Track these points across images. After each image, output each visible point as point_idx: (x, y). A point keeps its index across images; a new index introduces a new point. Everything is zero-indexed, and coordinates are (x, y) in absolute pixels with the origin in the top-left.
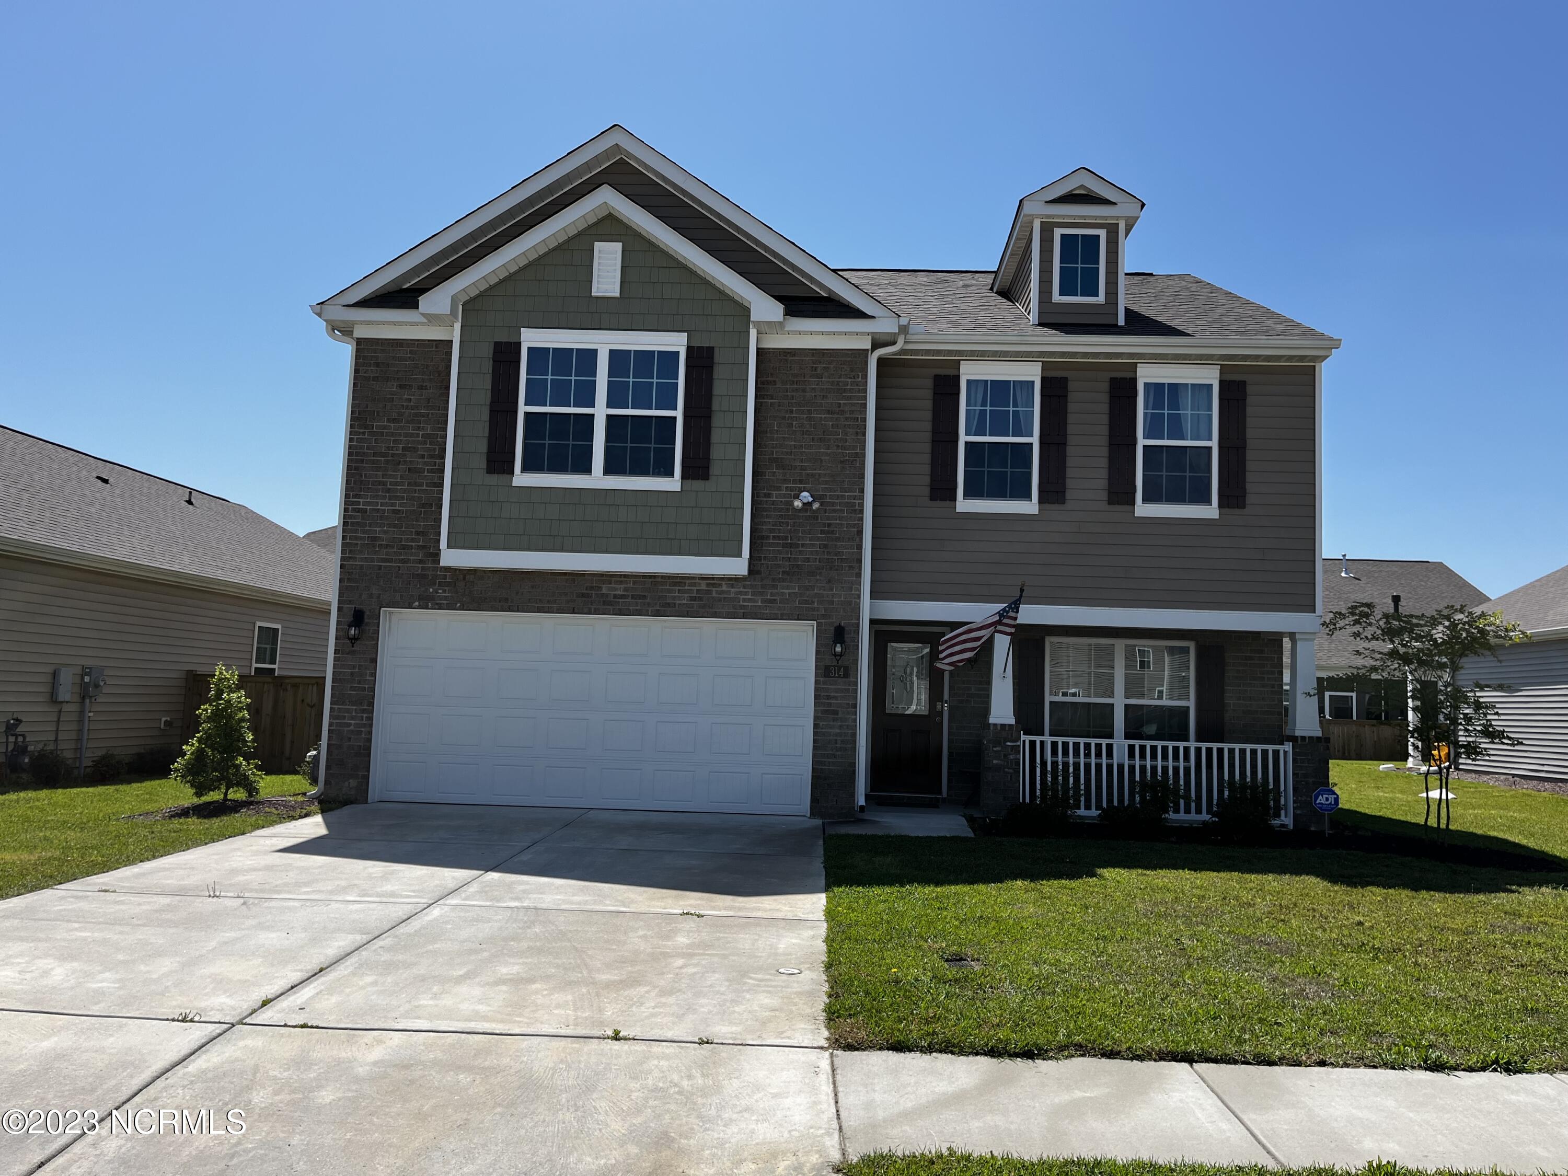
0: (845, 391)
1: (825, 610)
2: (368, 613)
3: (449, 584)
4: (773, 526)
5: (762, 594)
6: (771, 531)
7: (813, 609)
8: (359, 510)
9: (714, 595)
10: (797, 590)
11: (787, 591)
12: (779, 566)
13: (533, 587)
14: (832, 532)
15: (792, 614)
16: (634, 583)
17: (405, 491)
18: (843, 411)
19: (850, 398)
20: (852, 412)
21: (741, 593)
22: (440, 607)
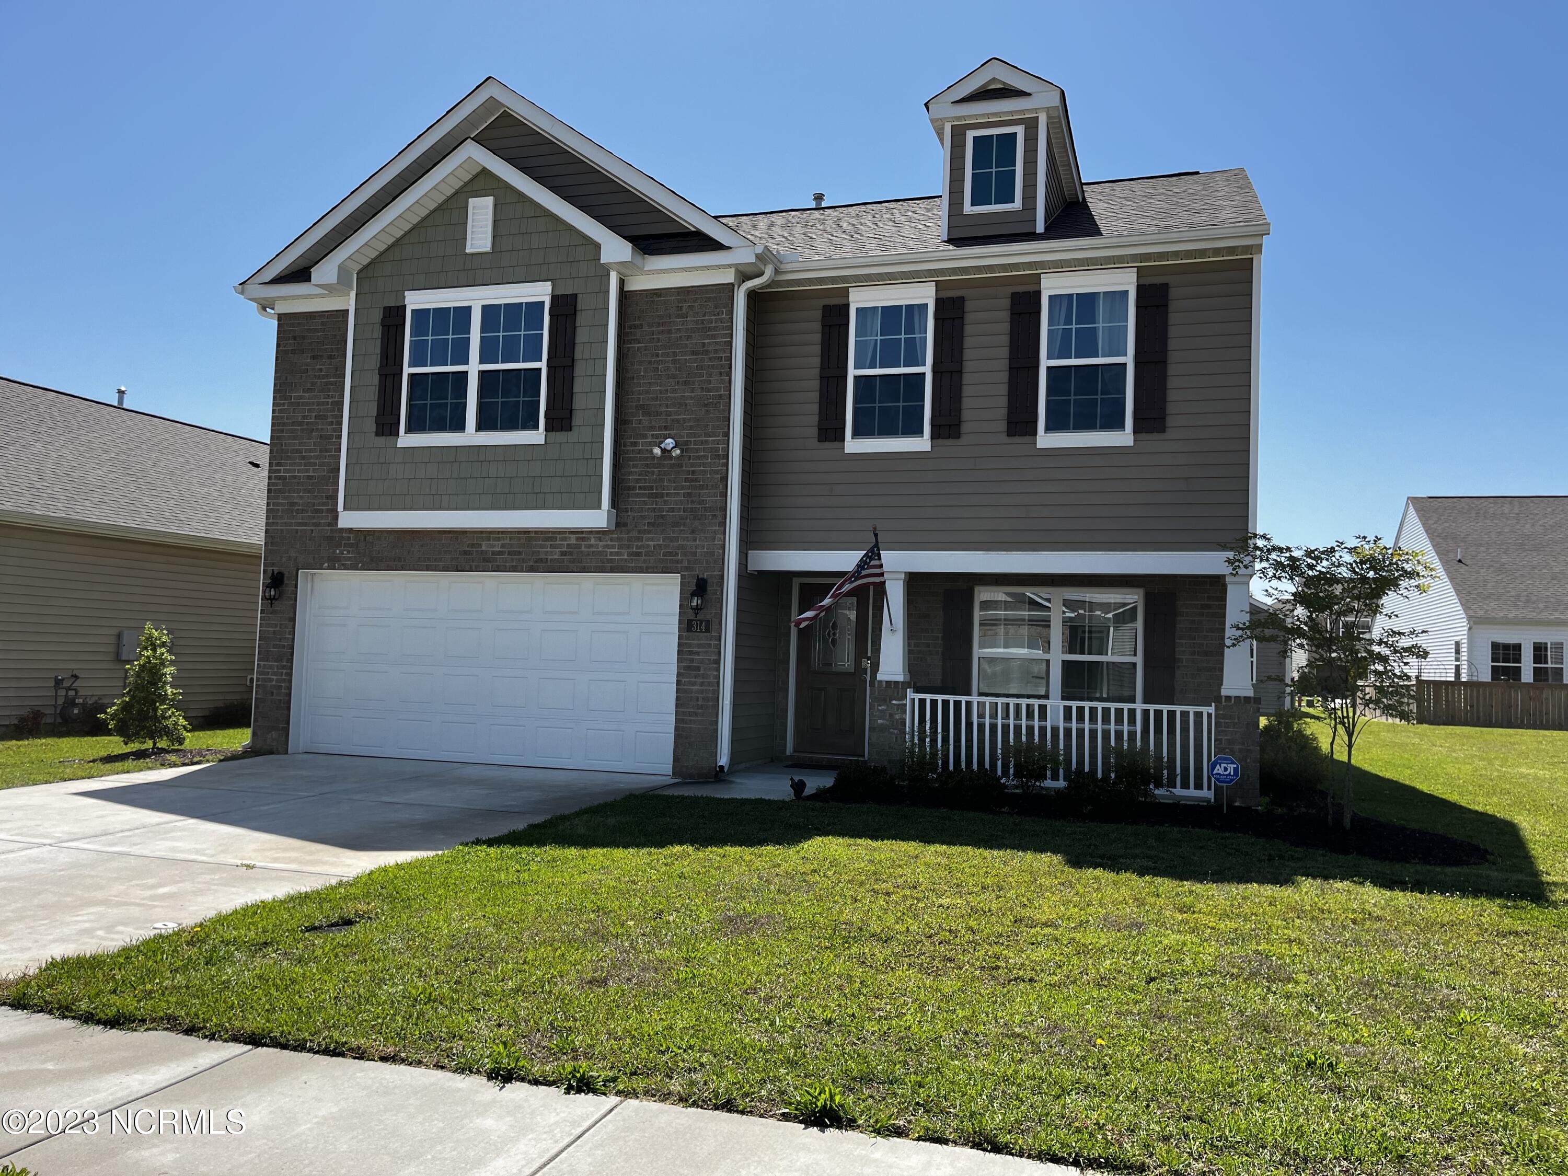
0: (709, 329)
1: (689, 562)
2: (286, 575)
3: (352, 545)
4: (639, 475)
5: (628, 547)
6: (638, 481)
7: (677, 562)
8: (279, 478)
9: (583, 549)
10: (661, 542)
11: (651, 543)
12: (643, 517)
13: (422, 546)
14: (696, 480)
15: (657, 567)
16: (510, 539)
17: (317, 457)
18: (707, 351)
19: (714, 337)
20: (716, 351)
21: (607, 546)
22: (346, 568)
